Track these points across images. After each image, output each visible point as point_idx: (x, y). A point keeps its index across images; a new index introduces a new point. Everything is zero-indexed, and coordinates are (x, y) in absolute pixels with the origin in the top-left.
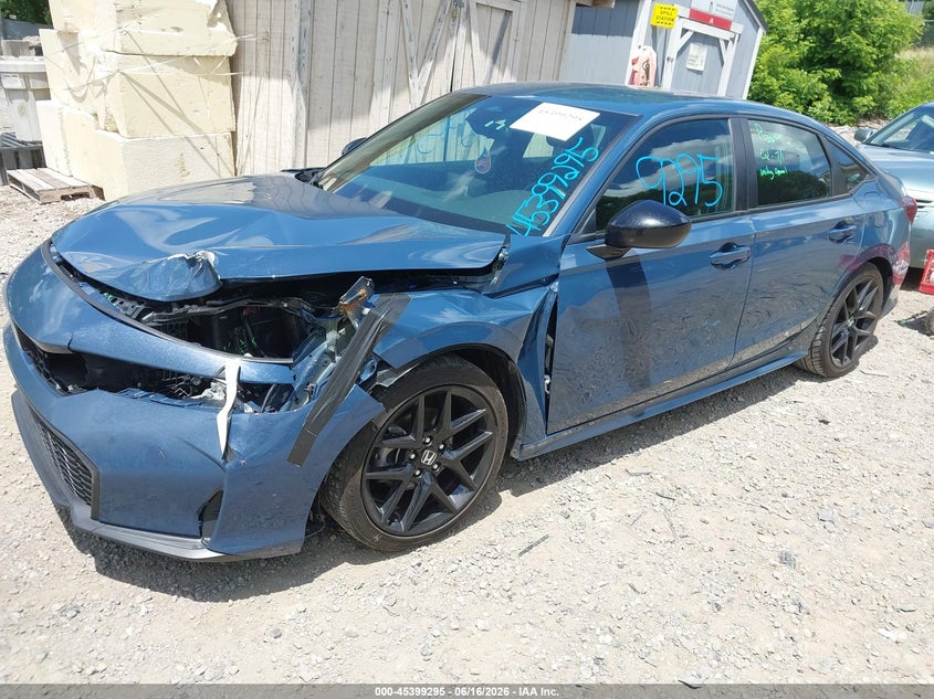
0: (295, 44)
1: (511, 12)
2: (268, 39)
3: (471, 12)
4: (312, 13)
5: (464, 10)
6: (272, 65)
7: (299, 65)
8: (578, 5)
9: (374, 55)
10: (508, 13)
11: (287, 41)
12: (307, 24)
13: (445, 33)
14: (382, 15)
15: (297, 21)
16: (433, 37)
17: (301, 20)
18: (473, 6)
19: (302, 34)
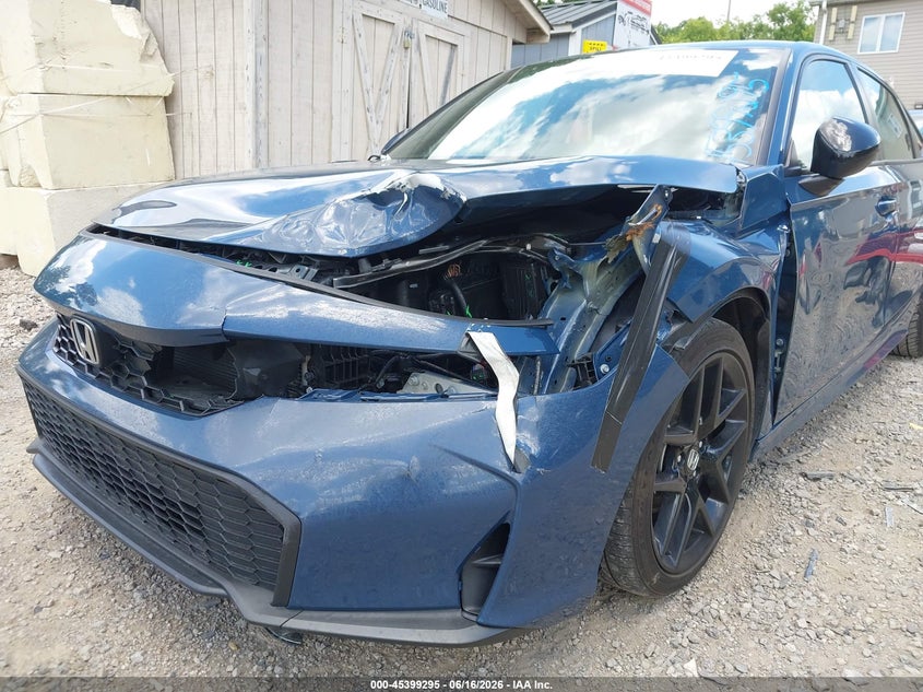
0: (250, 73)
1: (456, 46)
2: (212, 74)
3: (422, 45)
4: (267, 38)
5: (414, 41)
6: (220, 100)
7: (256, 94)
8: (514, 43)
9: (331, 87)
10: (454, 46)
11: (238, 72)
12: (263, 50)
13: (398, 66)
14: (337, 45)
15: (252, 46)
16: (388, 68)
17: (256, 46)
18: (423, 38)
19: (258, 61)
